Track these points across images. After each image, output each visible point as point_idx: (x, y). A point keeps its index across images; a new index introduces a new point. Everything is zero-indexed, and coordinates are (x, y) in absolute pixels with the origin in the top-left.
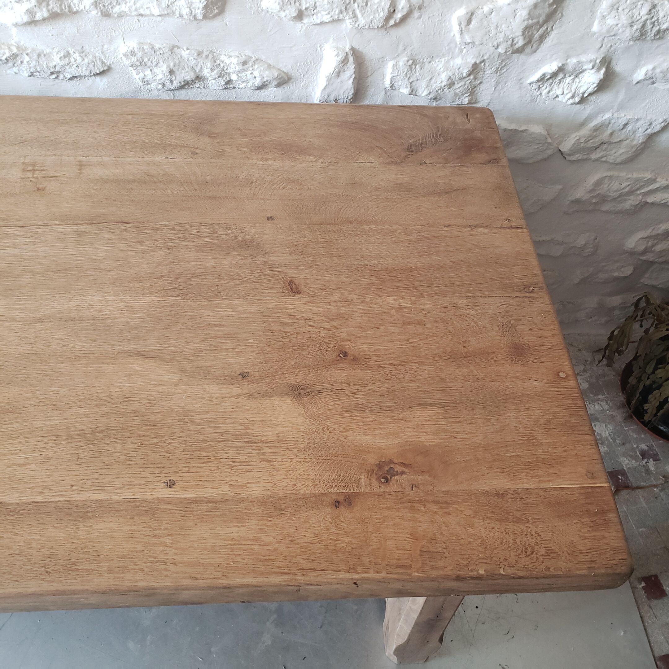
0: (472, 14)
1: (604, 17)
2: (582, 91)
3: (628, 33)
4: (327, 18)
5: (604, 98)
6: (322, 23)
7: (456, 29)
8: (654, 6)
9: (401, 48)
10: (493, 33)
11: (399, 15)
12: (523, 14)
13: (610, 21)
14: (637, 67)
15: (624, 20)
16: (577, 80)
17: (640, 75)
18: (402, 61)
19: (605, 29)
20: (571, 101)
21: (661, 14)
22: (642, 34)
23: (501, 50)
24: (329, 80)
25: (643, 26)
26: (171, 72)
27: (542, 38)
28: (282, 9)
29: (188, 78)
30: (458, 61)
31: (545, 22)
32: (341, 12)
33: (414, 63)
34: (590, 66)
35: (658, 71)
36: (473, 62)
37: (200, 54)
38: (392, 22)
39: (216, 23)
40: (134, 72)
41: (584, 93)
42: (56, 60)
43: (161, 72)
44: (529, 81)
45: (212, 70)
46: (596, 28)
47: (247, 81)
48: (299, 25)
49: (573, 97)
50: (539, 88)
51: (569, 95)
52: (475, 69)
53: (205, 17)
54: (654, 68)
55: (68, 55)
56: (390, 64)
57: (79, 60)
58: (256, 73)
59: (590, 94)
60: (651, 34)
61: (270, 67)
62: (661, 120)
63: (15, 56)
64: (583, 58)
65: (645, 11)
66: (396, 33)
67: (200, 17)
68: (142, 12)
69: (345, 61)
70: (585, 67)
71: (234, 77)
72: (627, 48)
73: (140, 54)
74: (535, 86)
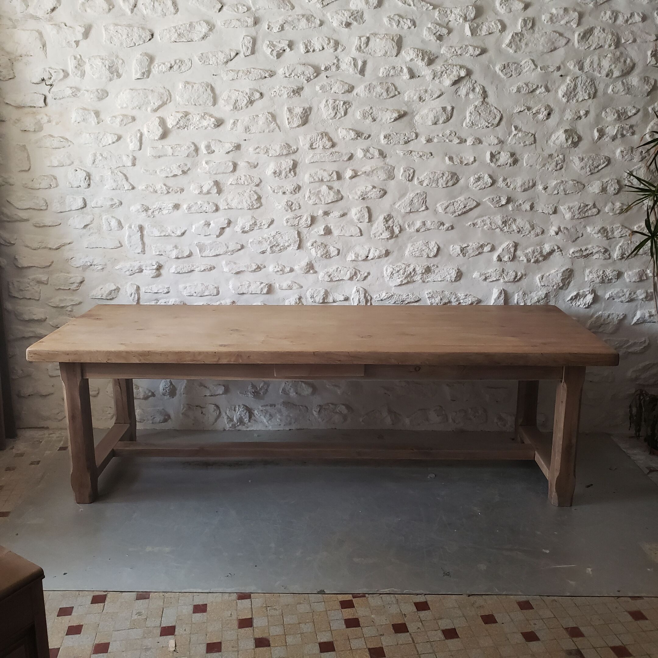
0: (543, 276)
1: (588, 276)
2: (587, 302)
3: (598, 280)
4: (495, 279)
5: (596, 306)
6: (493, 281)
7: (538, 281)
8: (604, 271)
9: (520, 289)
10: (551, 281)
11: (518, 277)
12: (560, 275)
13: (591, 277)
14: (605, 294)
15: (595, 276)
16: (585, 299)
17: (607, 296)
18: (521, 293)
19: (590, 279)
20: (584, 307)
21: (607, 274)
22: (603, 282)
23: (555, 287)
24: (495, 300)
25: (603, 277)
26: (441, 299)
27: (569, 283)
28: (480, 277)
29: (446, 301)
30: (540, 293)
31: (568, 278)
32: (499, 277)
33: (524, 294)
34: (588, 293)
35: (613, 294)
36: (545, 292)
37: (451, 293)
38: (516, 280)
39: (457, 283)
40: (428, 300)
41: (589, 303)
42: (404, 297)
43: (437, 300)
44: (567, 300)
45: (455, 299)
46: (586, 279)
47: (466, 303)
48: (485, 282)
49: (585, 305)
50: (572, 303)
51: (583, 304)
52: (547, 295)
53: (455, 281)
54: (612, 293)
55: (408, 295)
56: (516, 295)
57: (411, 296)
58: (470, 299)
59: (591, 304)
60: (606, 281)
61: (474, 297)
62: (622, 314)
63: (392, 295)
64: (585, 290)
65: (601, 272)
66: (517, 284)
67: (453, 281)
68: (435, 280)
69: (501, 293)
70: (586, 293)
71: (462, 301)
72: (600, 286)
73: (432, 293)
74: (569, 302)
